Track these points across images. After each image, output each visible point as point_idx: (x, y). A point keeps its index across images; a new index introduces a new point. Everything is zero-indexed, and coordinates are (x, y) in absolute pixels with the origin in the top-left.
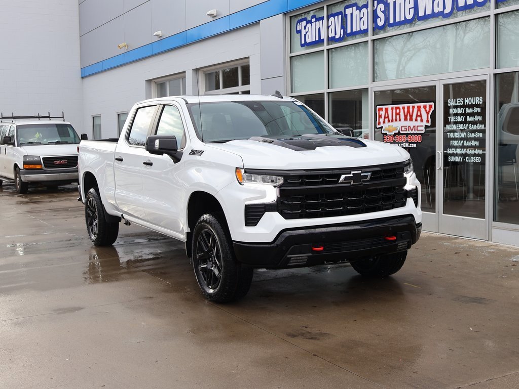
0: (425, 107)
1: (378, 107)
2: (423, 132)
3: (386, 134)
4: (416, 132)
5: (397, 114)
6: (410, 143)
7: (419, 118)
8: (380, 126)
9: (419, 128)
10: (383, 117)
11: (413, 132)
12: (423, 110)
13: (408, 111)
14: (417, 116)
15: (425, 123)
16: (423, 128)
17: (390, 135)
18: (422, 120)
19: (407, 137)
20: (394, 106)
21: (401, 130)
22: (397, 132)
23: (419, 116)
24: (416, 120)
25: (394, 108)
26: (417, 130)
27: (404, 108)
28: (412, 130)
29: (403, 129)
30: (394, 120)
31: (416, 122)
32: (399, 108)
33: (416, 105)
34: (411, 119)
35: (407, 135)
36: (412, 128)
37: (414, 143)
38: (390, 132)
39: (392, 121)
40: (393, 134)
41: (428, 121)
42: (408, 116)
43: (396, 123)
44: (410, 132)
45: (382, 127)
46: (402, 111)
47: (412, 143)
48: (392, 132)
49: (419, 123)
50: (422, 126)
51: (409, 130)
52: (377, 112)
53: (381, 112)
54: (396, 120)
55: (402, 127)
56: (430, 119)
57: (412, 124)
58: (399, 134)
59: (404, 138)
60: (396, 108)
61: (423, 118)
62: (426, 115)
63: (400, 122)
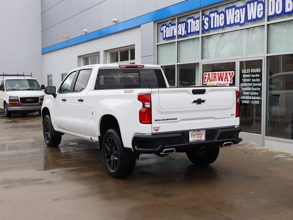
1: (204, 73)
9: (226, 85)
12: (228, 75)
13: (221, 76)
33: (225, 72)
36: (222, 85)
50: (228, 84)
52: (204, 76)
57: (222, 82)
60: (214, 74)
61: (228, 79)
62: (230, 78)
63: (216, 81)
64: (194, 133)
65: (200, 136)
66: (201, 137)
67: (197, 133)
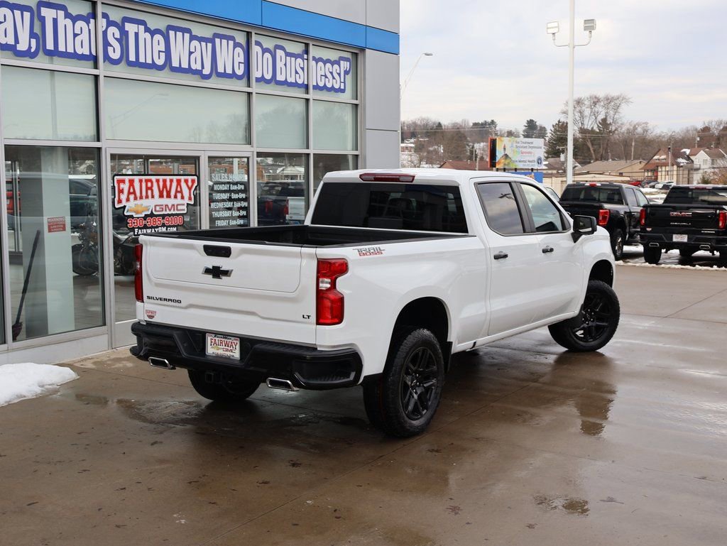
1: (116, 177)
2: (185, 212)
3: (132, 217)
4: (176, 212)
5: (147, 188)
6: (167, 227)
7: (179, 195)
8: (122, 205)
9: (180, 207)
11: (172, 212)
12: (183, 184)
13: (165, 185)
14: (177, 192)
15: (186, 201)
16: (185, 207)
17: (138, 218)
19: (163, 219)
20: (144, 178)
21: (156, 211)
22: (149, 213)
23: (179, 192)
24: (176, 197)
25: (144, 180)
26: (177, 210)
27: (158, 181)
28: (170, 210)
29: (158, 208)
30: (144, 197)
31: (175, 200)
32: (151, 181)
33: (175, 178)
34: (169, 196)
35: (163, 216)
36: (170, 207)
37: (174, 226)
38: (137, 213)
39: (141, 198)
40: (143, 216)
41: (190, 199)
42: (165, 192)
43: (147, 200)
44: (168, 212)
45: (125, 207)
46: (155, 185)
47: (170, 226)
48: (141, 213)
49: (179, 201)
50: (184, 205)
51: (166, 210)
52: (116, 185)
53: (122, 186)
54: (147, 197)
55: (156, 206)
56: (192, 196)
57: (170, 202)
58: (152, 215)
59: (159, 221)
60: (147, 181)
61: (184, 195)
62: (188, 191)
63: (153, 200)
64: (217, 339)
65: (229, 348)
66: (231, 351)
67: (223, 340)
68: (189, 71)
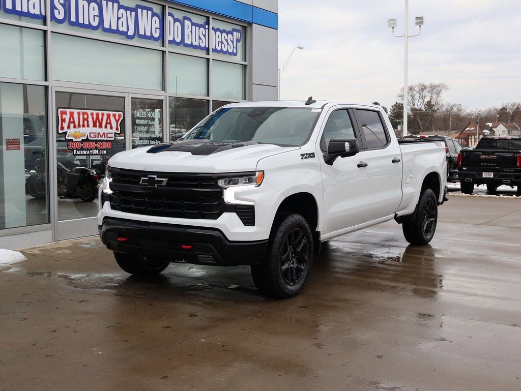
0: (114, 116)
1: (59, 110)
2: (113, 139)
3: (71, 140)
4: (106, 139)
5: (84, 119)
6: (99, 150)
7: (109, 126)
8: (64, 131)
9: (109, 135)
10: (67, 121)
11: (103, 138)
12: (112, 118)
13: (98, 118)
14: (107, 123)
15: (114, 131)
16: (113, 135)
17: (77, 142)
18: (111, 128)
19: (96, 143)
20: (81, 111)
21: (90, 137)
24: (106, 127)
25: (81, 113)
26: (107, 137)
27: (92, 114)
28: (101, 137)
29: (92, 135)
30: (81, 126)
31: (106, 130)
32: (87, 114)
33: (105, 113)
34: (101, 126)
35: (96, 141)
36: (101, 135)
37: (104, 149)
38: (76, 137)
39: (79, 126)
40: (81, 140)
41: (117, 129)
42: (97, 123)
43: (84, 128)
44: (100, 138)
45: (66, 132)
46: (90, 117)
47: (102, 149)
48: (79, 138)
49: (108, 130)
50: (112, 133)
51: (98, 137)
52: (59, 115)
53: (64, 116)
55: (90, 133)
56: (119, 127)
57: (102, 131)
58: (87, 140)
59: (93, 145)
62: (115, 123)
68: (117, 32)
